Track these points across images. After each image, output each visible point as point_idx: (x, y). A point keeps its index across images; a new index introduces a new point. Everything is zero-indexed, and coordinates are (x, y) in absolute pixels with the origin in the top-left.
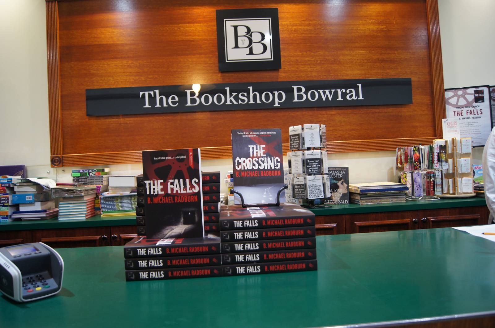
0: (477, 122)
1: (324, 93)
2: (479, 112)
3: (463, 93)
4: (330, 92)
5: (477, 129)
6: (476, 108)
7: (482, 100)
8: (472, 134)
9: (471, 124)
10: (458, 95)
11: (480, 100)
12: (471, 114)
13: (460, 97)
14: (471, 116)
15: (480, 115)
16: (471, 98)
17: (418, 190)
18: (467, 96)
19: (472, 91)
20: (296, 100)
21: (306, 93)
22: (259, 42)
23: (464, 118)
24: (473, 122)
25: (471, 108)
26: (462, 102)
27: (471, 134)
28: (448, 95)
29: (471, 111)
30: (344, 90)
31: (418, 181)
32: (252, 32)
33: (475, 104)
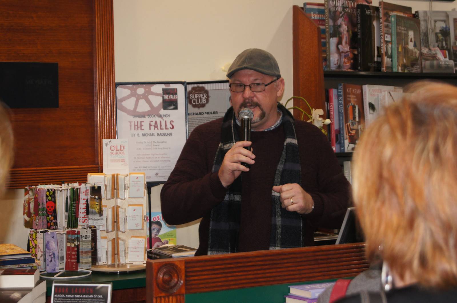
0: (166, 142)
2: (169, 126)
3: (145, 92)
5: (165, 154)
6: (165, 118)
7: (173, 106)
8: (157, 161)
9: (156, 146)
10: (137, 94)
11: (170, 105)
12: (156, 129)
13: (140, 99)
14: (156, 131)
15: (170, 131)
16: (157, 101)
17: (51, 261)
18: (151, 97)
19: (158, 89)
23: (144, 135)
24: (158, 142)
25: (157, 117)
26: (143, 107)
27: (155, 161)
28: (122, 92)
29: (156, 122)
31: (51, 248)
33: (163, 112)
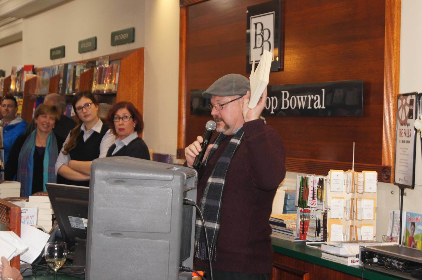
1: (300, 98)
4: (304, 98)
13: (403, 109)
18: (406, 107)
19: (409, 100)
20: (283, 108)
21: (289, 99)
22: (267, 41)
23: (402, 141)
25: (406, 125)
30: (312, 96)
32: (264, 29)
33: (409, 121)
